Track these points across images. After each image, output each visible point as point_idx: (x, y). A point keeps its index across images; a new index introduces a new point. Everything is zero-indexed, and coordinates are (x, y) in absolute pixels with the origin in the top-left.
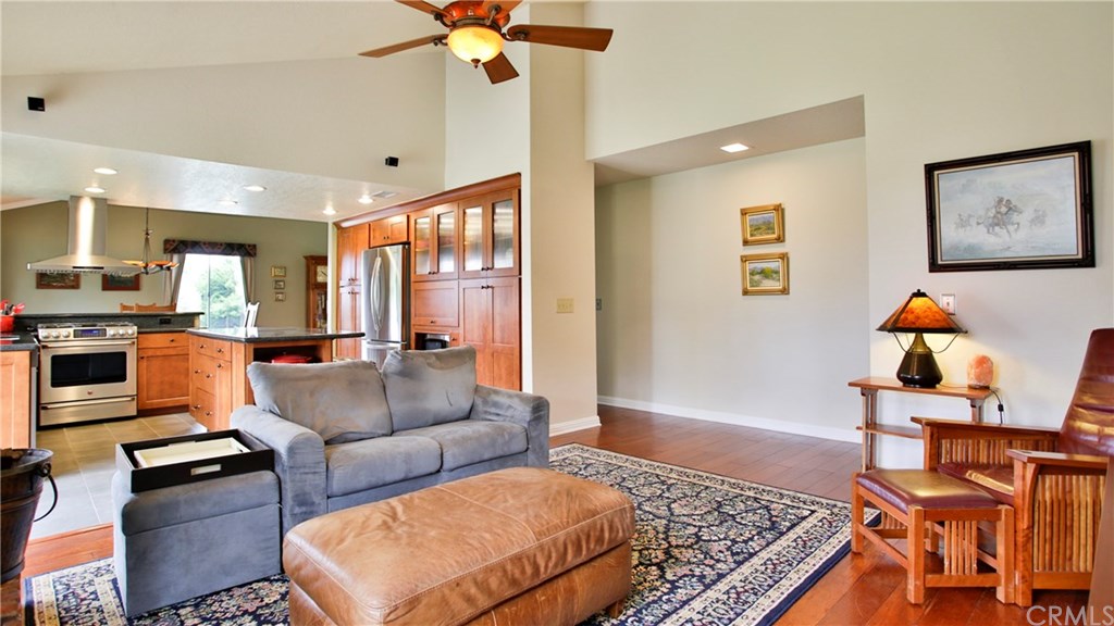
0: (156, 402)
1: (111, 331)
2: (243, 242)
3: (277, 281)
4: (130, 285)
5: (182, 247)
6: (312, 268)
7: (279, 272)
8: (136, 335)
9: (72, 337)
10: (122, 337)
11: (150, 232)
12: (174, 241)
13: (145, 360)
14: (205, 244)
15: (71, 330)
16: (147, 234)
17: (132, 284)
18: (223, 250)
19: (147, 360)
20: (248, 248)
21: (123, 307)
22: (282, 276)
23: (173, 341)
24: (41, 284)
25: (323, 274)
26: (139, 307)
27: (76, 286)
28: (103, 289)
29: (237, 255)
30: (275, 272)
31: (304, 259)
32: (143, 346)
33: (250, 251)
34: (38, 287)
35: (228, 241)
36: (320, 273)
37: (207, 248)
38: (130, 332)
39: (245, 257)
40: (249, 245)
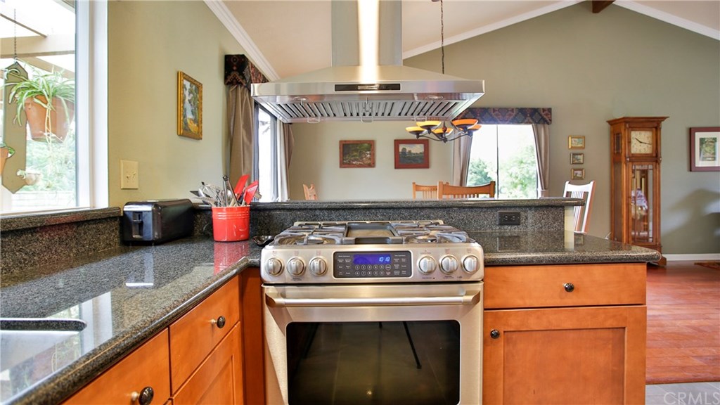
2: (536, 107)
3: (574, 155)
4: (419, 162)
5: (471, 116)
6: (624, 134)
7: (577, 143)
8: (480, 272)
9: (330, 277)
10: (451, 279)
13: (502, 338)
17: (422, 162)
18: (514, 118)
19: (508, 341)
20: (543, 114)
21: (417, 188)
22: (581, 148)
23: (570, 289)
24: (344, 164)
25: (640, 142)
26: (446, 188)
27: (371, 165)
28: (396, 168)
29: (528, 123)
30: (572, 142)
31: (608, 124)
32: (498, 302)
33: (545, 117)
34: (341, 167)
35: (520, 106)
36: (634, 142)
37: (497, 115)
38: (469, 263)
39: (539, 125)
40: (544, 110)
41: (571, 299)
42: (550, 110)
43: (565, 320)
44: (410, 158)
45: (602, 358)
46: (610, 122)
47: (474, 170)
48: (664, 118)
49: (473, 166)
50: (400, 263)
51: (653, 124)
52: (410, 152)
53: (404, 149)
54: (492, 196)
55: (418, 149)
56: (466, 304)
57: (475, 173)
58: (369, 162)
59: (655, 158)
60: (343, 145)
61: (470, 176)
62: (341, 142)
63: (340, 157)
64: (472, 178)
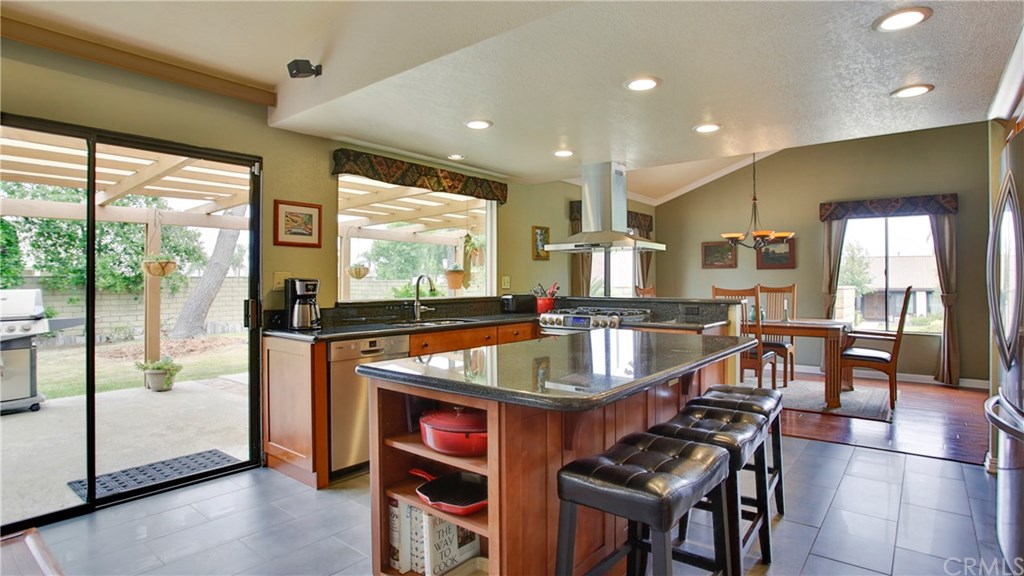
1: (593, 321)
4: (785, 262)
5: (842, 211)
9: (562, 326)
15: (561, 317)
16: (754, 199)
17: (789, 261)
18: (900, 209)
24: (706, 264)
27: (734, 265)
28: (758, 268)
29: (922, 214)
33: (946, 205)
34: (703, 267)
37: (873, 207)
40: (944, 196)
42: (954, 196)
44: (773, 259)
50: (587, 322)
52: (773, 251)
55: (782, 249)
58: (731, 263)
60: (706, 247)
62: (703, 243)
63: (703, 258)
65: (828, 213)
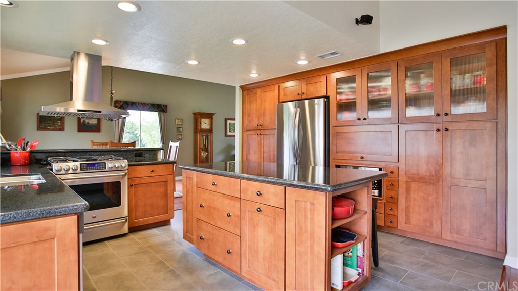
0: (141, 221)
1: (109, 165)
2: (160, 104)
3: (178, 128)
4: (94, 129)
5: (125, 105)
6: (199, 119)
7: (179, 122)
8: (127, 167)
9: (79, 171)
10: (117, 169)
11: (113, 92)
12: (121, 101)
13: (133, 187)
14: (138, 104)
15: (78, 164)
16: (112, 93)
17: (96, 129)
18: (149, 108)
19: (135, 187)
20: (163, 107)
21: (93, 143)
22: (181, 125)
23: (153, 171)
24: (40, 128)
25: (205, 124)
26: (112, 144)
27: (62, 129)
28: (78, 131)
29: (157, 111)
30: (177, 122)
31: (193, 115)
32: (132, 176)
33: (164, 109)
34: (37, 130)
35: (152, 103)
36: (203, 123)
37: (140, 106)
38: (124, 165)
39: (161, 113)
41: (153, 174)
42: (167, 106)
43: (152, 180)
44: (88, 127)
45: (162, 190)
46: (193, 113)
47: (128, 131)
48: (214, 114)
49: (127, 128)
50: (102, 166)
51: (210, 116)
52: (88, 123)
53: (84, 121)
54: (135, 147)
55: (93, 122)
56: (123, 175)
57: (129, 133)
58: (60, 128)
59: (210, 131)
60: (40, 117)
61: (125, 135)
62: (38, 114)
63: (38, 124)
64: (126, 137)
65: (120, 105)
